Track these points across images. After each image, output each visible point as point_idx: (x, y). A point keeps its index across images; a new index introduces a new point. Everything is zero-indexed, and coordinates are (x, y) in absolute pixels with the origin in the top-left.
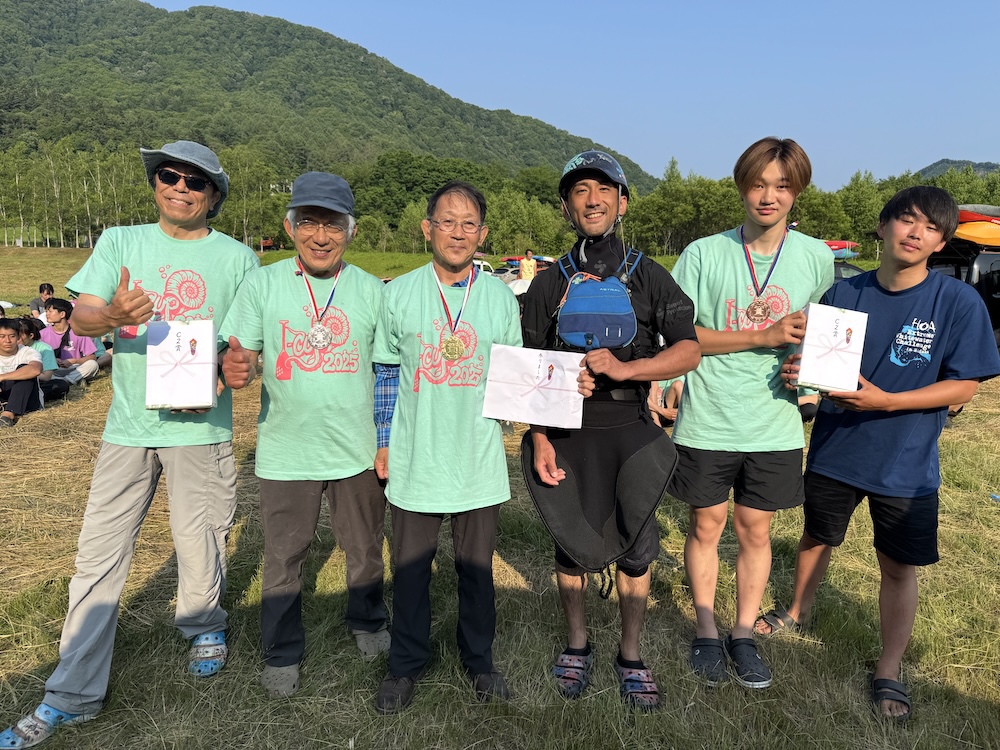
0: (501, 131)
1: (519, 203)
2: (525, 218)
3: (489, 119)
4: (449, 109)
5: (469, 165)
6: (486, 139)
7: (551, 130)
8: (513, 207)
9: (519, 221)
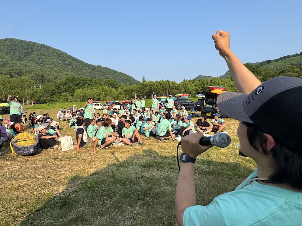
0: (99, 71)
1: (107, 88)
2: (109, 92)
3: (95, 68)
4: (85, 66)
5: (92, 79)
6: (95, 73)
7: (112, 70)
8: (105, 89)
9: (107, 92)
